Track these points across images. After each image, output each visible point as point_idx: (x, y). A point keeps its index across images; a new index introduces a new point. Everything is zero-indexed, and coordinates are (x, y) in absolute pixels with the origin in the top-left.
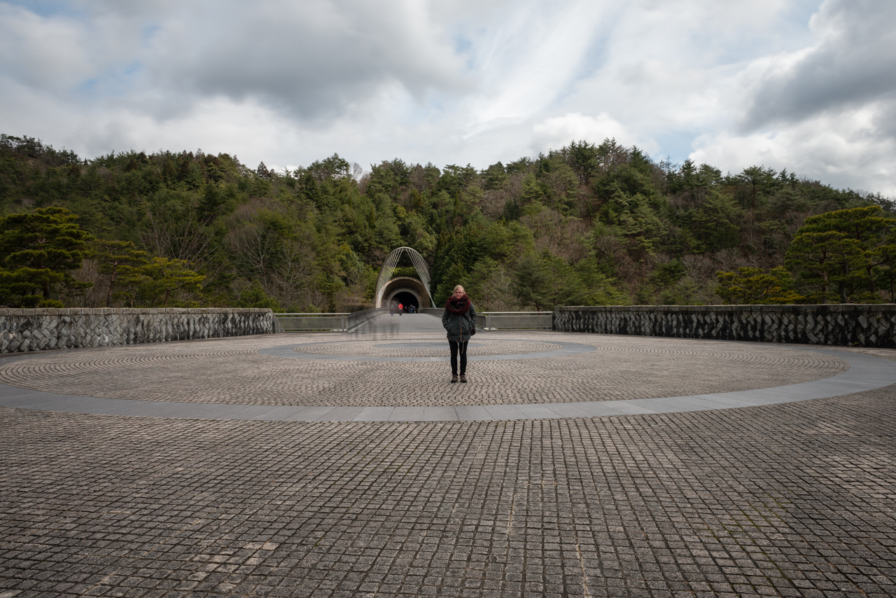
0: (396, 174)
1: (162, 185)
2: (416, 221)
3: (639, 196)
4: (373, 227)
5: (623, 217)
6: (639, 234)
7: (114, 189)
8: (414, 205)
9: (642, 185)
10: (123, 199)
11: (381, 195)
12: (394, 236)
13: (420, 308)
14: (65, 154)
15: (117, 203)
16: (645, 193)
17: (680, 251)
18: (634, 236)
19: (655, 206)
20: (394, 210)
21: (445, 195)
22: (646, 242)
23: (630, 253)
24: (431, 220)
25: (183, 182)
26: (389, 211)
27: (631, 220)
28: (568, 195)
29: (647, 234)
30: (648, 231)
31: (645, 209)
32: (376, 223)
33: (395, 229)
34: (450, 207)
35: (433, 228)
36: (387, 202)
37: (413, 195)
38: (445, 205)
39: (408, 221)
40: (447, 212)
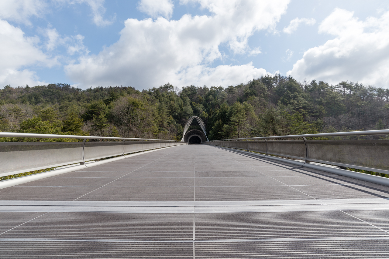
0: (192, 90)
3: (296, 93)
6: (300, 108)
8: (199, 101)
16: (298, 92)
17: (320, 116)
18: (298, 109)
19: (304, 97)
20: (191, 103)
21: (211, 97)
22: (305, 112)
24: (206, 107)
26: (189, 104)
30: (304, 107)
31: (301, 98)
32: (183, 108)
33: (191, 110)
34: (213, 101)
35: (207, 110)
36: (188, 100)
37: (198, 97)
38: (211, 101)
39: (197, 107)
40: (212, 103)
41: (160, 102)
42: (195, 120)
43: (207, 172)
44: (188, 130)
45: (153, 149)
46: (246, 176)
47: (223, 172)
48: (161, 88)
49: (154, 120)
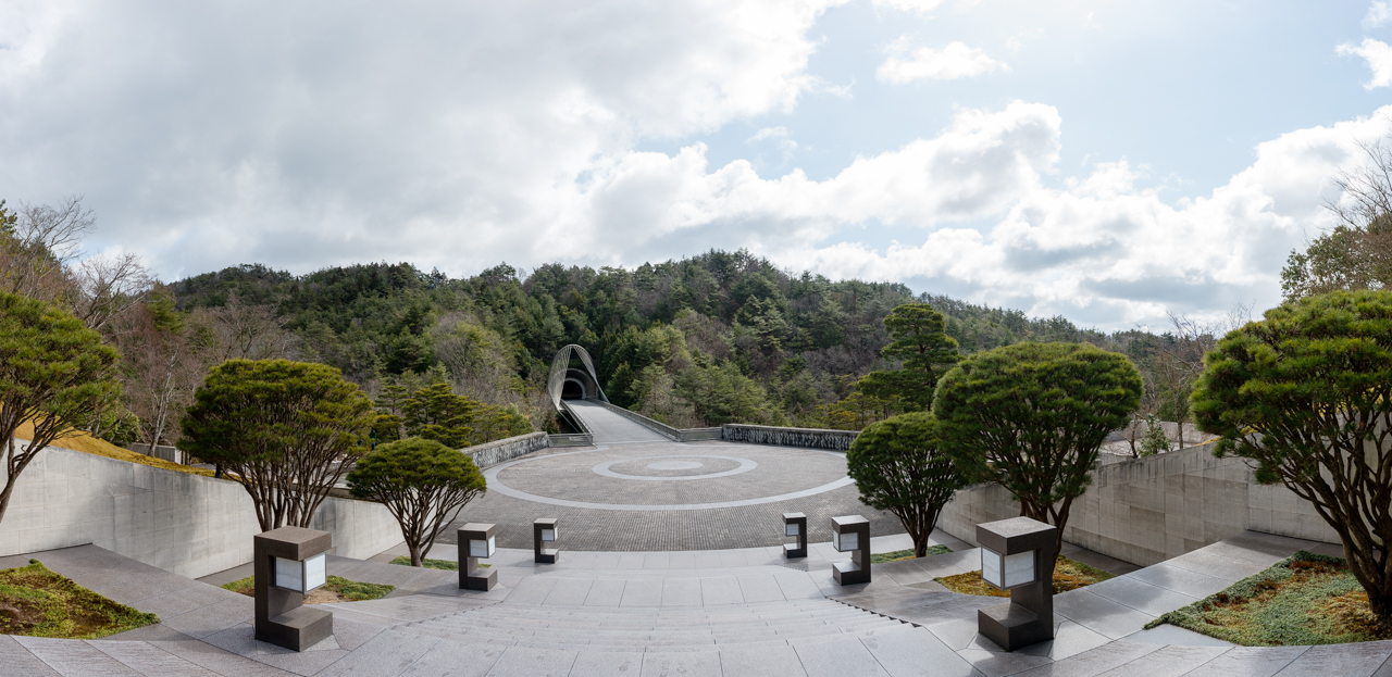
0: (556, 276)
1: (360, 294)
2: (580, 320)
3: (768, 300)
4: (541, 325)
5: (757, 319)
6: (769, 333)
7: (324, 301)
8: (576, 305)
9: (770, 291)
10: (332, 308)
11: (545, 295)
12: (559, 333)
14: (281, 273)
15: (327, 312)
16: (772, 297)
17: (801, 347)
18: (765, 335)
19: (781, 309)
20: (558, 308)
21: (601, 294)
22: (775, 340)
23: (763, 349)
24: (591, 317)
25: (375, 291)
26: (553, 311)
27: (763, 321)
28: (711, 297)
29: (776, 333)
30: (778, 330)
31: (774, 312)
32: (544, 322)
33: (561, 326)
34: (607, 305)
35: (594, 325)
36: (552, 302)
37: (573, 294)
38: (603, 303)
39: (571, 318)
40: (605, 309)
42: (574, 354)
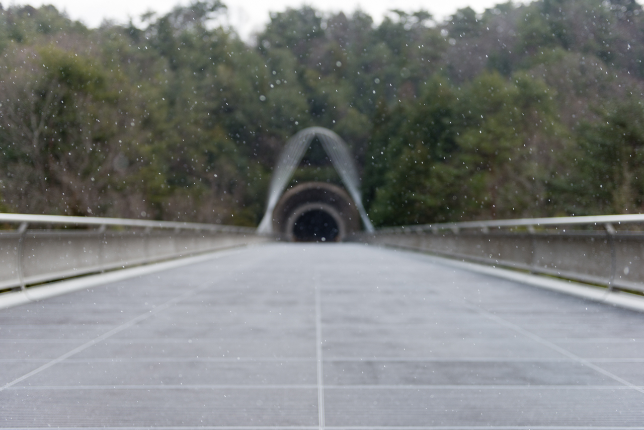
13: (343, 234)
33: (302, 103)
35: (363, 102)
36: (290, 60)
39: (323, 90)
41: (174, 67)
42: (316, 144)
43: (370, 363)
44: (290, 184)
45: (145, 264)
46: (533, 381)
47: (439, 365)
48: (178, 11)
49: (152, 143)
